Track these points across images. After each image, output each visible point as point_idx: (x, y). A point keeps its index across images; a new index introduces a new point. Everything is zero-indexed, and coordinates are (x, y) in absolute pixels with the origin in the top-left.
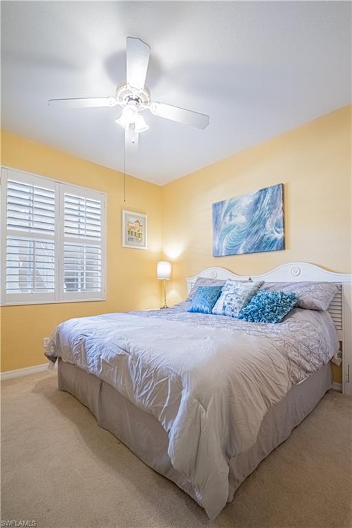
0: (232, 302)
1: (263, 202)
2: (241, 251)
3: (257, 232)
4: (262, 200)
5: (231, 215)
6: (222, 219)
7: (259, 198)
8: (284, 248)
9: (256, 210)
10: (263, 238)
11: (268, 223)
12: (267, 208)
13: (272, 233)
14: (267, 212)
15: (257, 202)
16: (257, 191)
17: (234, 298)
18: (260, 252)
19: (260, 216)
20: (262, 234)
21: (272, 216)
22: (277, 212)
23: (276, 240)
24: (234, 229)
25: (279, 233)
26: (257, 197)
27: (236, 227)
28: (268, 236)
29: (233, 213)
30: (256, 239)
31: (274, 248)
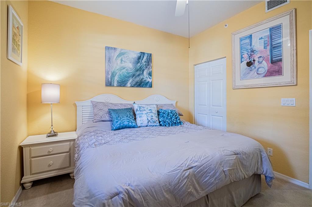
0: (153, 118)
1: (142, 59)
2: (129, 85)
3: (139, 75)
4: (142, 58)
5: (122, 60)
6: (114, 60)
7: (140, 56)
8: (151, 87)
9: (138, 63)
10: (142, 79)
11: (145, 72)
12: (145, 64)
13: (147, 78)
14: (145, 66)
15: (139, 58)
16: (140, 52)
17: (153, 115)
18: (140, 87)
19: (141, 67)
20: (141, 77)
21: (147, 69)
22: (149, 67)
23: (149, 82)
24: (124, 70)
25: (150, 79)
26: (139, 55)
27: (126, 69)
28: (145, 79)
29: (123, 59)
30: (138, 79)
31: (148, 86)
